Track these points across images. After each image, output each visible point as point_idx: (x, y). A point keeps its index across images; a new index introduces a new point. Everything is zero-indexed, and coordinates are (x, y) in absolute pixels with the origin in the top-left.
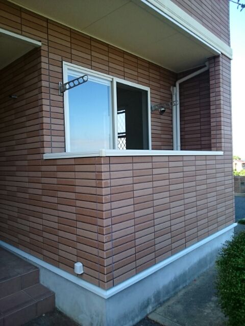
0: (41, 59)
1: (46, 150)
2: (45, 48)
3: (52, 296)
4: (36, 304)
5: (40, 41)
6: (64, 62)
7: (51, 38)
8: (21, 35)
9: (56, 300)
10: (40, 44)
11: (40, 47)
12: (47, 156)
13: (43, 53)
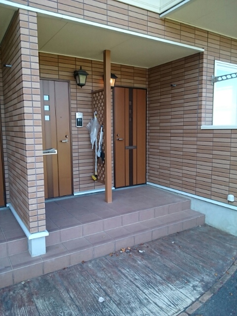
0: (203, 61)
1: (203, 123)
2: (205, 53)
3: (204, 216)
4: (197, 219)
5: (203, 48)
6: (216, 61)
7: (210, 45)
8: (195, 46)
9: (206, 219)
10: (203, 50)
11: (203, 52)
12: (203, 127)
13: (205, 56)
